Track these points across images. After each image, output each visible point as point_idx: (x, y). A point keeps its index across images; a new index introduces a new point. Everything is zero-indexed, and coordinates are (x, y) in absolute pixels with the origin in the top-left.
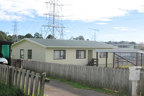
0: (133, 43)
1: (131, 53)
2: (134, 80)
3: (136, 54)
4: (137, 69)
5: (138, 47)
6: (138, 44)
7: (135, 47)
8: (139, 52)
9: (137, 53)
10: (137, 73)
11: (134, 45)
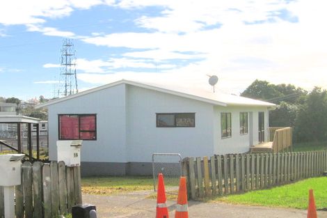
0: (13, 101)
1: (10, 125)
2: (8, 185)
3: (16, 125)
4: (13, 160)
5: (26, 109)
6: (26, 103)
7: (17, 110)
8: (23, 121)
9: (19, 124)
10: (14, 169)
11: (15, 105)
